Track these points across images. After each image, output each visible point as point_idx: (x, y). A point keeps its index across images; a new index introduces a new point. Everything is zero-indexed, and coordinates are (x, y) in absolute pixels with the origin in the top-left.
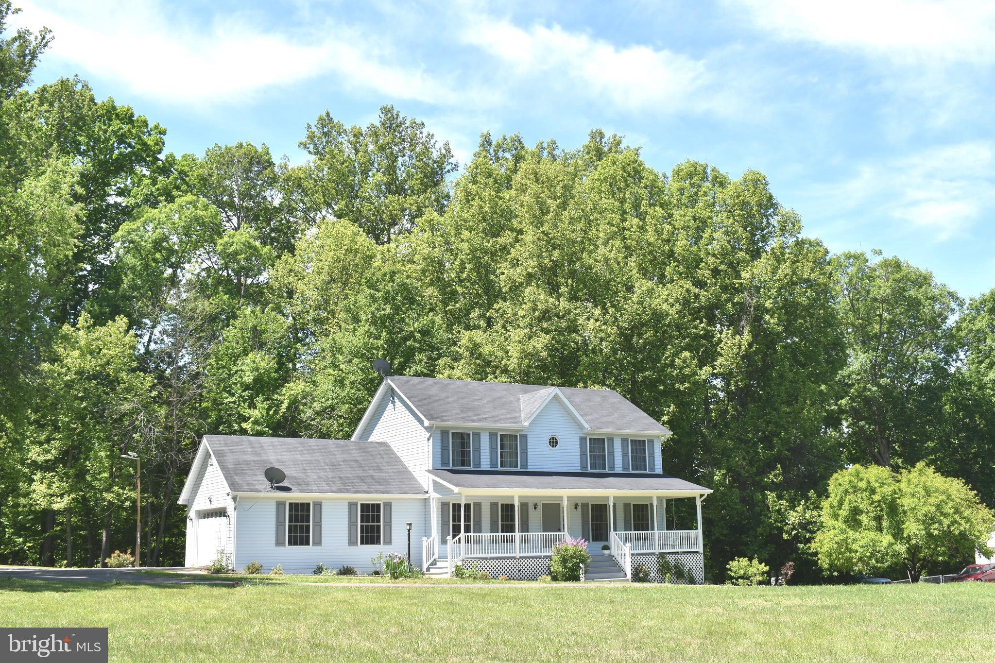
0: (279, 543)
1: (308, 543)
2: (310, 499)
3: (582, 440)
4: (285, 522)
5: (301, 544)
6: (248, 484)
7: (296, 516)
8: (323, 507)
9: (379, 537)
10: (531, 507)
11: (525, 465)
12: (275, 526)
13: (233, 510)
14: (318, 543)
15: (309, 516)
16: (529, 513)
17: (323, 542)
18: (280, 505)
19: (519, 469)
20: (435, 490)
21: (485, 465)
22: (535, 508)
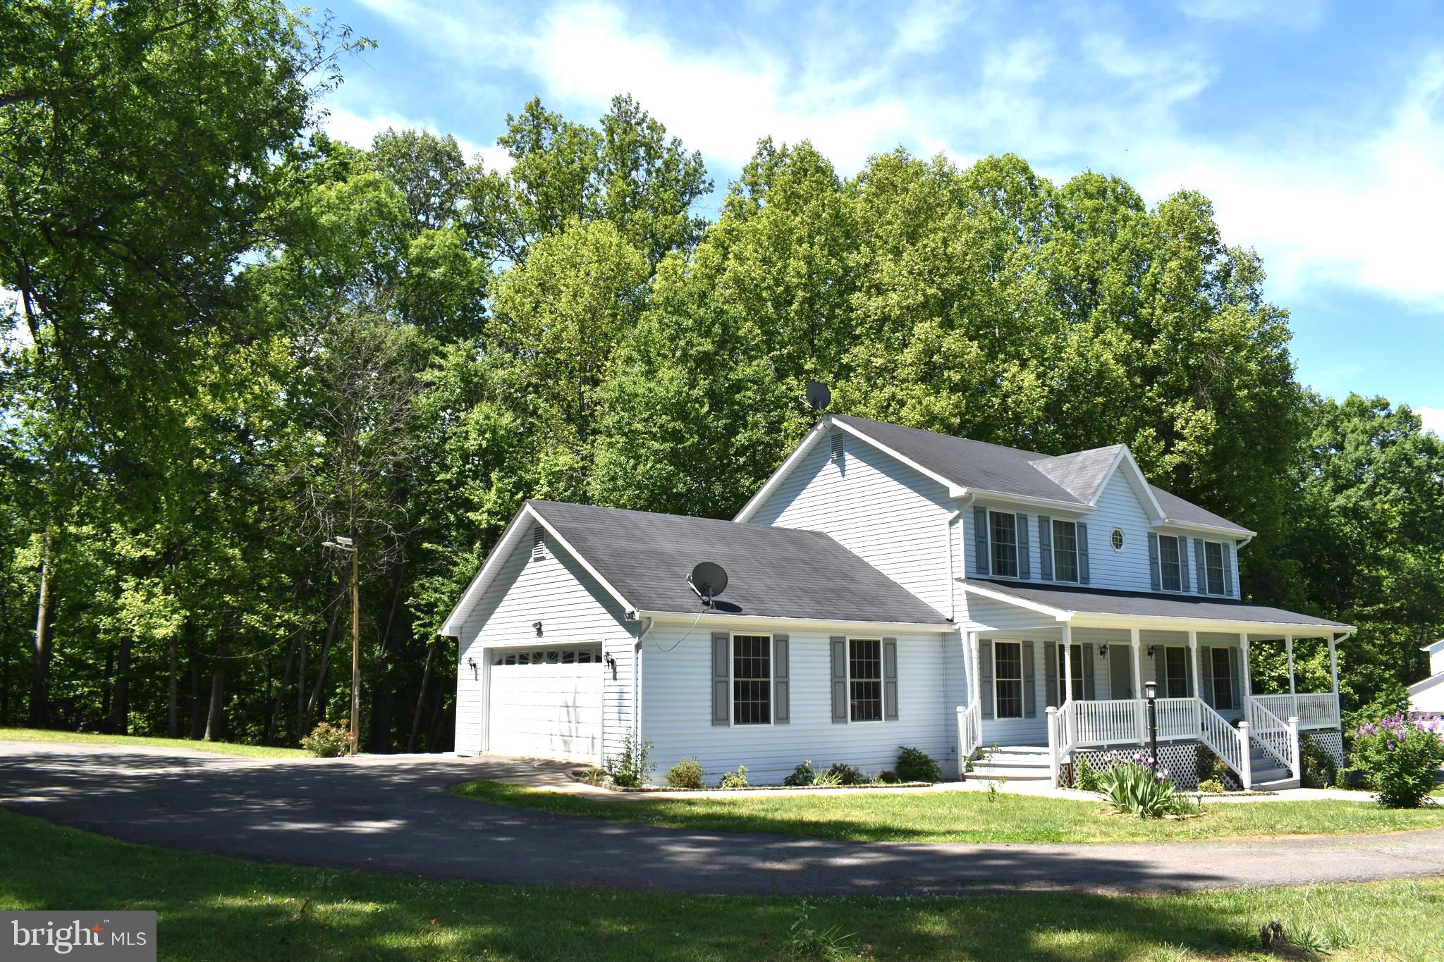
0: (718, 719)
1: (766, 720)
2: (768, 629)
3: (1151, 537)
4: (727, 675)
5: (756, 721)
6: (661, 596)
7: (747, 662)
8: (791, 646)
9: (878, 705)
10: (1096, 652)
11: (1086, 579)
12: (710, 683)
13: (633, 648)
14: (784, 718)
15: (767, 663)
16: (1095, 662)
17: (791, 715)
18: (718, 639)
19: (1078, 584)
20: (973, 617)
21: (1036, 577)
22: (1102, 653)
